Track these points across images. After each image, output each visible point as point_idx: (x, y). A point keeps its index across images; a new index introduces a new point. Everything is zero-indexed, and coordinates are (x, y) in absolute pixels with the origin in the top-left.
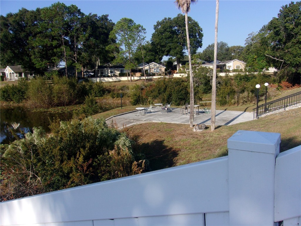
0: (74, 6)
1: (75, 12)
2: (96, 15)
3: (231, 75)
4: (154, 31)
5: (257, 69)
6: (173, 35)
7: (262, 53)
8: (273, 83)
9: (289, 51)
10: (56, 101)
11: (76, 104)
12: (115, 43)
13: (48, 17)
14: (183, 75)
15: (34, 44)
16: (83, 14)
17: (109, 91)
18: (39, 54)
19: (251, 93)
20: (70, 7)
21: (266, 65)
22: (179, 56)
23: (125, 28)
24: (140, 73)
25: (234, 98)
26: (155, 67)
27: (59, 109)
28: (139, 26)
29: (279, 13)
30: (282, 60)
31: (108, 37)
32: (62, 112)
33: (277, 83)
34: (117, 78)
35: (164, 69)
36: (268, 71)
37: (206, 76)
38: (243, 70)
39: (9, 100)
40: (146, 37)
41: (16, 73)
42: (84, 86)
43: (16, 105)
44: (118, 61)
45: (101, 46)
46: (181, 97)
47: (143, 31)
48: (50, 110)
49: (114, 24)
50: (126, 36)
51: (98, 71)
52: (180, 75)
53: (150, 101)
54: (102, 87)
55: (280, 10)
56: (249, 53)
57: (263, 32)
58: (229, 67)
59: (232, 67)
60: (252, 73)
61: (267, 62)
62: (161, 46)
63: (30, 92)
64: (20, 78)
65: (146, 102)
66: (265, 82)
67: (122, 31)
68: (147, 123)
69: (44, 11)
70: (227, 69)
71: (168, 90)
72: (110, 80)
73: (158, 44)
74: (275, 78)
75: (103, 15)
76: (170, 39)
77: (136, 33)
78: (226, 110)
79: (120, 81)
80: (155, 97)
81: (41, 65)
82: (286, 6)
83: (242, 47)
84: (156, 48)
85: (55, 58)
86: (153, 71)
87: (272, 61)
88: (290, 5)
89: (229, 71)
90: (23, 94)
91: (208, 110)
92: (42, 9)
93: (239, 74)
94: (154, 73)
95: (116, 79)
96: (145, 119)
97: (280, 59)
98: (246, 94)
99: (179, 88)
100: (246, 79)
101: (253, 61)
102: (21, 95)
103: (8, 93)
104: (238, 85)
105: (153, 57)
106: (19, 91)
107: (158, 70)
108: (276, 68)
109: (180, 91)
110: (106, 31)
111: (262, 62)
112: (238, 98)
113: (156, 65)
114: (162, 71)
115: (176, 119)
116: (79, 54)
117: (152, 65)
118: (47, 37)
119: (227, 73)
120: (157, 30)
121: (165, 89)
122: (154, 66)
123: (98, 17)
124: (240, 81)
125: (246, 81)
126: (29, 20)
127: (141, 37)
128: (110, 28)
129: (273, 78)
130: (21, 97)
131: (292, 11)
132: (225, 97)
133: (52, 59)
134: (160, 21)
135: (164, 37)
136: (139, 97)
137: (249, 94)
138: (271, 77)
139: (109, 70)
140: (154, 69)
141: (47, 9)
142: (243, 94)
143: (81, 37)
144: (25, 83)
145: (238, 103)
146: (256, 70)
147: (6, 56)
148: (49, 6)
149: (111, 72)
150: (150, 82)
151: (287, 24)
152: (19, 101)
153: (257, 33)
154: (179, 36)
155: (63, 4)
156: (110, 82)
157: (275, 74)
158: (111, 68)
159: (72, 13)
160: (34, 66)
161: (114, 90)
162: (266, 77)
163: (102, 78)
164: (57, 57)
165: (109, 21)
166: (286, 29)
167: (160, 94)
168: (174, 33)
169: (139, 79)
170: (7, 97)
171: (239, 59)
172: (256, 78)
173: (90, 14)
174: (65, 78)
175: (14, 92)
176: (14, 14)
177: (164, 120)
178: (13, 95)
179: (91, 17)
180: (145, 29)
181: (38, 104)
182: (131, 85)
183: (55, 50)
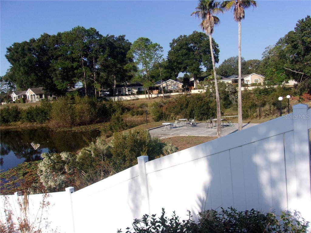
0: (92, 29)
1: (93, 34)
2: (113, 36)
3: (250, 89)
4: (170, 49)
5: (277, 82)
6: (190, 52)
7: (281, 66)
8: (294, 96)
9: (308, 64)
10: (78, 120)
11: (97, 123)
12: (132, 62)
13: (69, 41)
14: (202, 91)
15: (56, 67)
16: (101, 36)
17: (129, 109)
18: (61, 76)
19: (273, 106)
20: (89, 30)
21: (286, 78)
22: (196, 72)
23: (143, 47)
24: (157, 91)
25: (256, 112)
26: (173, 84)
27: (83, 128)
28: (156, 45)
29: (296, 27)
30: (302, 72)
31: (125, 56)
32: (85, 130)
33: (298, 96)
34: (135, 97)
35: (181, 85)
36: (288, 84)
37: (225, 91)
38: (262, 84)
39: (32, 120)
40: (163, 55)
41: (37, 95)
42: (104, 105)
43: (39, 125)
44: (136, 80)
45: (119, 66)
46: (203, 112)
47: (160, 49)
48: (73, 129)
49: (130, 44)
50: (144, 55)
51: (116, 89)
52: (199, 91)
53: (172, 117)
54: (122, 106)
55: (297, 24)
56: (267, 66)
57: (280, 45)
58: (247, 81)
59: (250, 81)
60: (272, 86)
61: (286, 75)
62: (177, 63)
63: (54, 113)
64: (41, 99)
65: (169, 118)
66: (285, 94)
67: (139, 50)
68: (175, 137)
69: (65, 35)
70: (245, 83)
71: (190, 105)
72: (128, 98)
73: (174, 61)
74: (296, 90)
75: (120, 35)
76: (187, 56)
77: (153, 51)
78: (249, 123)
79: (138, 99)
80: (177, 113)
81: (62, 86)
82: (303, 20)
83: (259, 61)
84: (173, 66)
85: (75, 79)
86: (170, 88)
87: (292, 74)
88: (306, 19)
89: (247, 85)
90: (46, 114)
91: (232, 124)
92: (63, 33)
93: (258, 88)
94: (172, 90)
95: (133, 97)
96: (172, 134)
97: (300, 72)
98: (267, 107)
99: (201, 104)
100: (266, 93)
101: (272, 74)
102: (44, 115)
103: (32, 115)
104: (258, 98)
105: (169, 74)
106: (42, 112)
107: (175, 87)
108: (296, 80)
109: (203, 107)
110: (123, 51)
111: (281, 75)
112: (260, 112)
113: (173, 82)
114: (179, 88)
115: (202, 132)
116: (98, 74)
117: (169, 82)
118: (67, 59)
119: (246, 88)
120: (173, 48)
121: (187, 105)
122: (171, 83)
123: (116, 38)
124: (260, 95)
125: (266, 95)
126: (51, 44)
127: (158, 55)
128: (127, 48)
129: (293, 90)
130: (44, 118)
131: (309, 25)
132: (247, 111)
133: (72, 80)
134: (175, 39)
135: (180, 54)
136: (162, 113)
137: (270, 107)
138: (291, 89)
139: (127, 89)
140: (171, 86)
141: (68, 33)
142: (265, 108)
143: (100, 57)
144: (47, 103)
145: (260, 116)
146: (275, 83)
147: (30, 79)
148: (70, 31)
149: (129, 91)
150: (169, 99)
151: (305, 38)
152: (42, 122)
153: (274, 46)
154: (196, 53)
155: (82, 27)
156: (128, 100)
157: (295, 87)
158: (128, 86)
159: (91, 36)
160: (56, 87)
161: (133, 108)
162: (286, 90)
163: (120, 97)
164: (77, 77)
165: (126, 41)
166: (304, 42)
167: (182, 110)
168: (190, 50)
169: (157, 96)
170: (30, 119)
171: (257, 72)
172: (276, 91)
173: (108, 35)
174: (86, 98)
175: (38, 113)
176: (37, 39)
177: (191, 134)
178: (37, 116)
179: (109, 38)
180: (162, 48)
181: (61, 124)
182: (150, 103)
183: (76, 71)
